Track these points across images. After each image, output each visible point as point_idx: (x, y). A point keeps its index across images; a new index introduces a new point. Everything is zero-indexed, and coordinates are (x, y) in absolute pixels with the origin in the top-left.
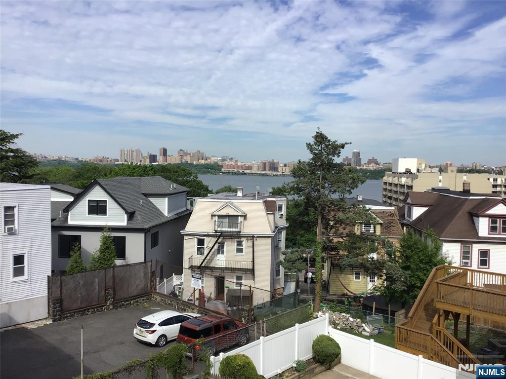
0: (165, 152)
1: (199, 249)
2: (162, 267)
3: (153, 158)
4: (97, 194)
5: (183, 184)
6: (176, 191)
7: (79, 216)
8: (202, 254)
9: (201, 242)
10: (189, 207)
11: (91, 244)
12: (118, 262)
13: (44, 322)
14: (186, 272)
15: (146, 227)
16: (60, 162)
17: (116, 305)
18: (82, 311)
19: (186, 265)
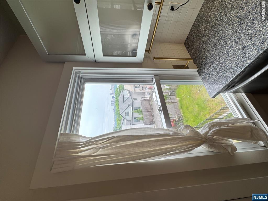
0: (111, 94)
1: (138, 88)
2: (142, 97)
3: (113, 97)
4: (124, 114)
5: (120, 92)
6: (122, 94)
7: (130, 118)
8: (139, 87)
9: (136, 87)
10: (127, 90)
11: (137, 115)
12: (141, 109)
13: (155, 125)
14: (144, 91)
15: (132, 102)
16: (115, 120)
17: (152, 109)
18: (153, 117)
19: (142, 91)
